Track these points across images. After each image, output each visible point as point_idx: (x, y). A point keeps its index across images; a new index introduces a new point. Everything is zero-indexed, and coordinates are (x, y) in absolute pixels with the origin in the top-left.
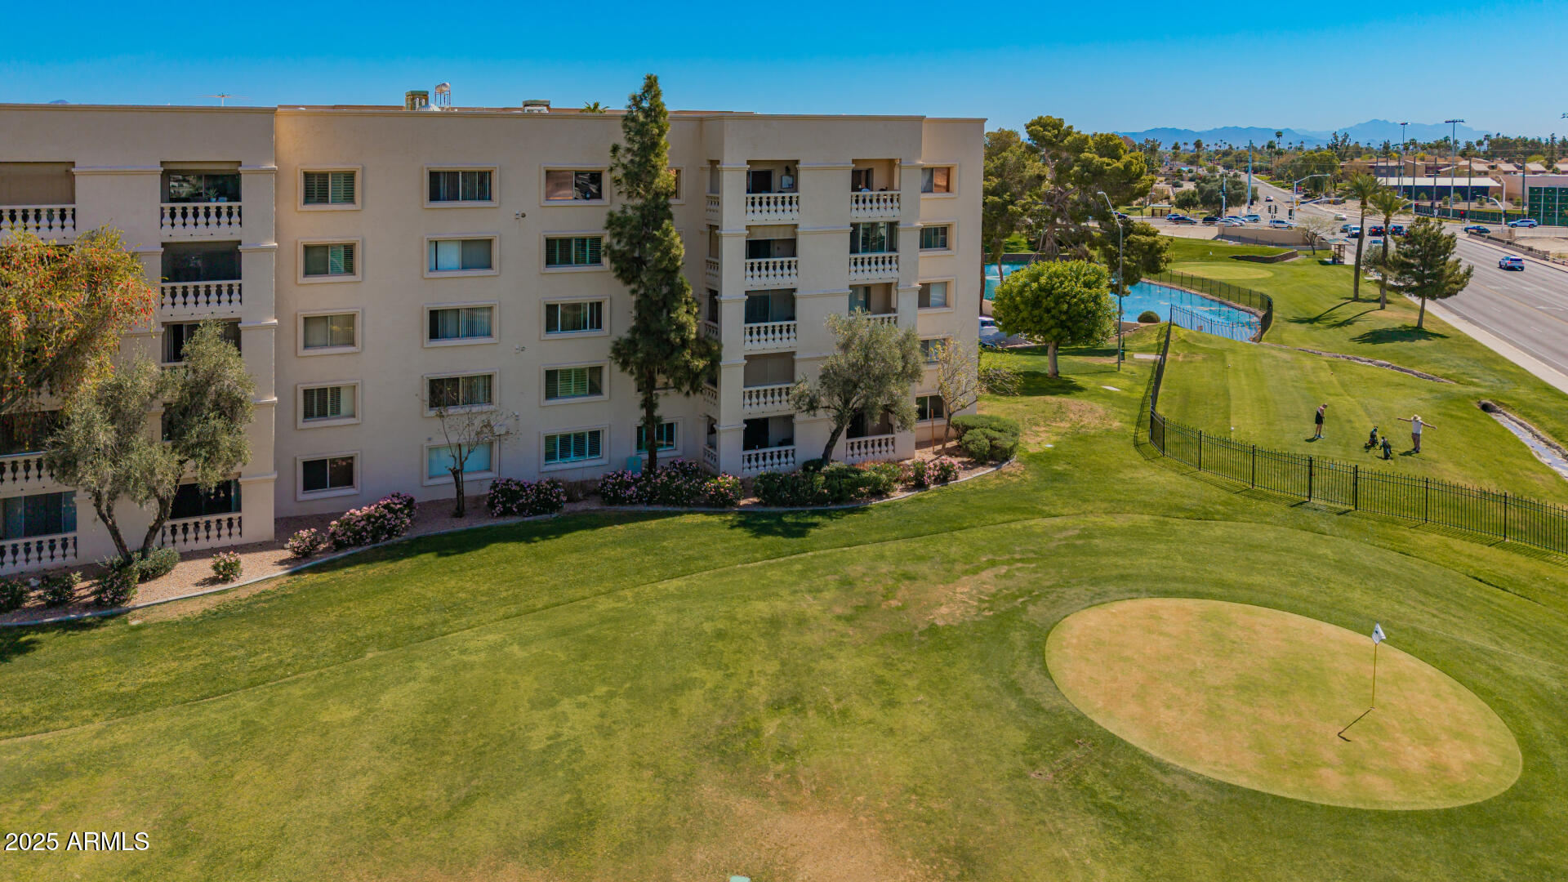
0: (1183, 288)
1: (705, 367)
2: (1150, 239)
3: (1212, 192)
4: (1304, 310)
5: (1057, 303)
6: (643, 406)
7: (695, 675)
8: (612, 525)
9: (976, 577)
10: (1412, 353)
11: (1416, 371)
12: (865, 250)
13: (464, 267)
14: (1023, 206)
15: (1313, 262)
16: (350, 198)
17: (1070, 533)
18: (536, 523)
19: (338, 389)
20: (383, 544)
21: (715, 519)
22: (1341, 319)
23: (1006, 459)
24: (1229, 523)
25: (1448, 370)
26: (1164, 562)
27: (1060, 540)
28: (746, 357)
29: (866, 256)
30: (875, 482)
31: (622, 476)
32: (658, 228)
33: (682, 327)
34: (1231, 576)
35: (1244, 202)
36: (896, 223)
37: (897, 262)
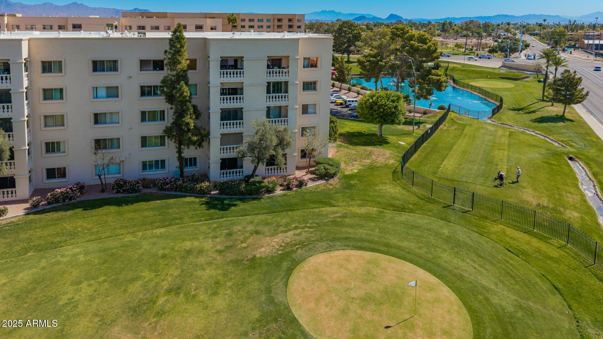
0: (471, 92)
1: (197, 140)
2: (438, 78)
3: (504, 47)
4: (518, 104)
5: (379, 108)
6: (177, 152)
7: (143, 274)
8: (155, 200)
9: (285, 234)
10: (552, 129)
11: (550, 138)
12: (274, 92)
13: (108, 97)
14: (385, 63)
15: (535, 81)
16: (60, 71)
17: (338, 215)
18: (128, 197)
19: (59, 142)
20: (67, 203)
21: (197, 200)
22: (531, 110)
23: (333, 177)
24: (410, 214)
25: (565, 138)
26: (369, 232)
27: (331, 218)
28: (221, 134)
29: (274, 95)
30: (267, 187)
31: (165, 180)
32: (179, 84)
33: (188, 124)
34: (394, 241)
35: (518, 51)
36: (288, 82)
37: (288, 97)
